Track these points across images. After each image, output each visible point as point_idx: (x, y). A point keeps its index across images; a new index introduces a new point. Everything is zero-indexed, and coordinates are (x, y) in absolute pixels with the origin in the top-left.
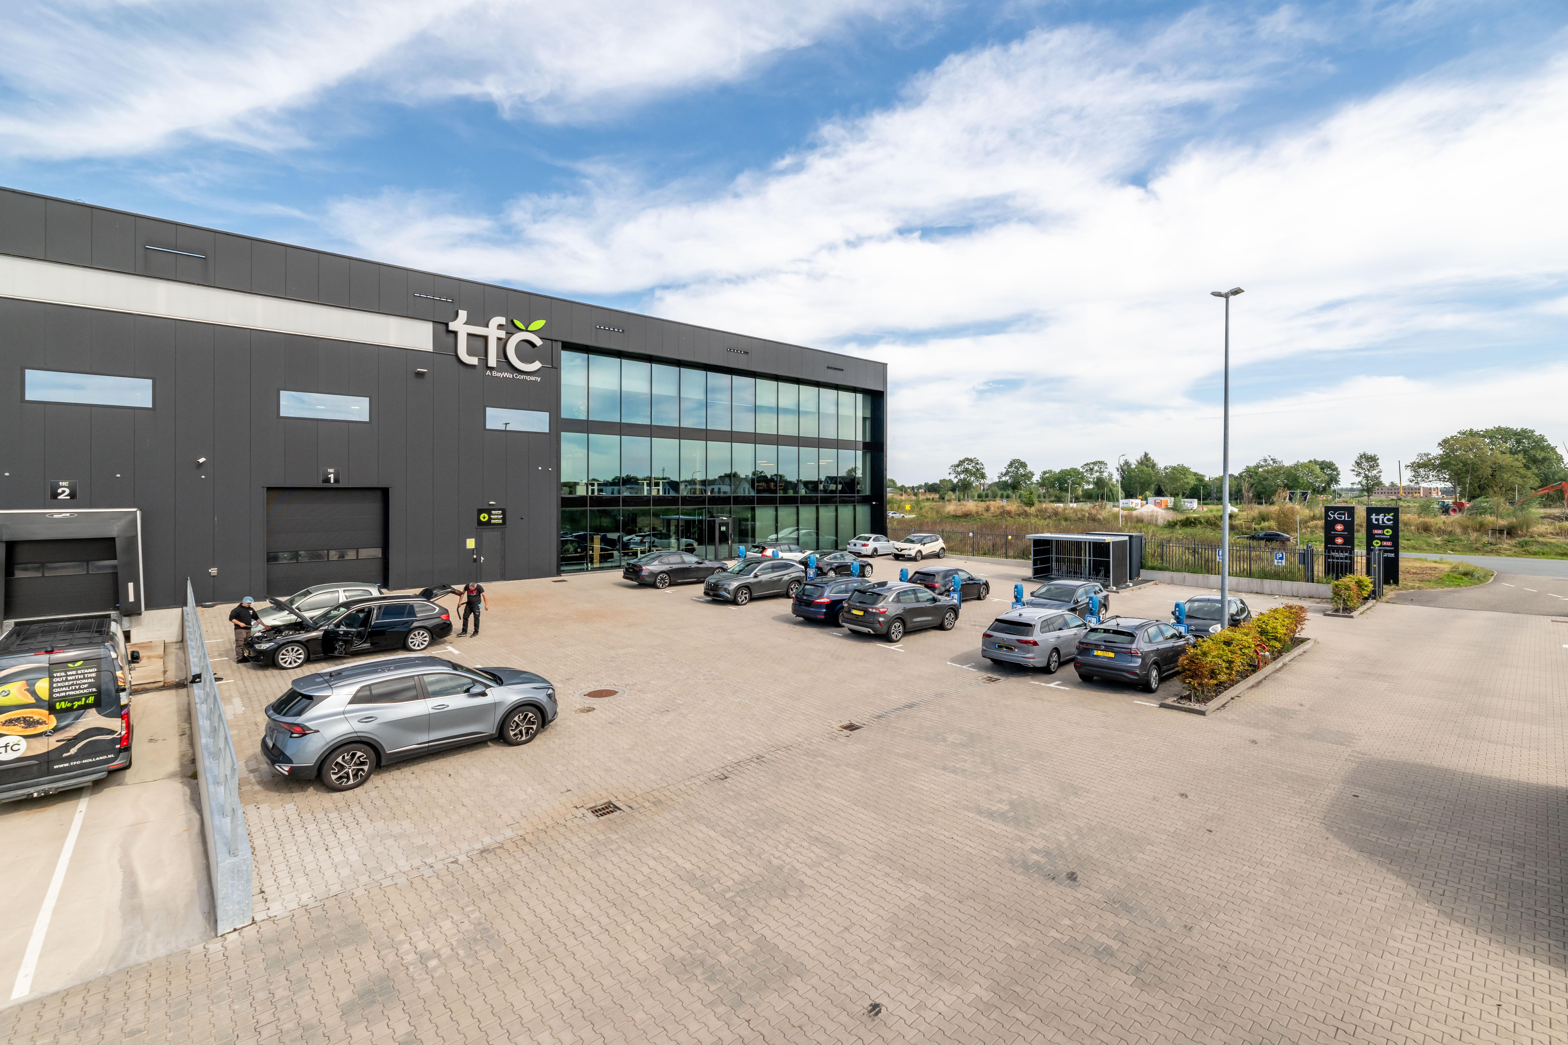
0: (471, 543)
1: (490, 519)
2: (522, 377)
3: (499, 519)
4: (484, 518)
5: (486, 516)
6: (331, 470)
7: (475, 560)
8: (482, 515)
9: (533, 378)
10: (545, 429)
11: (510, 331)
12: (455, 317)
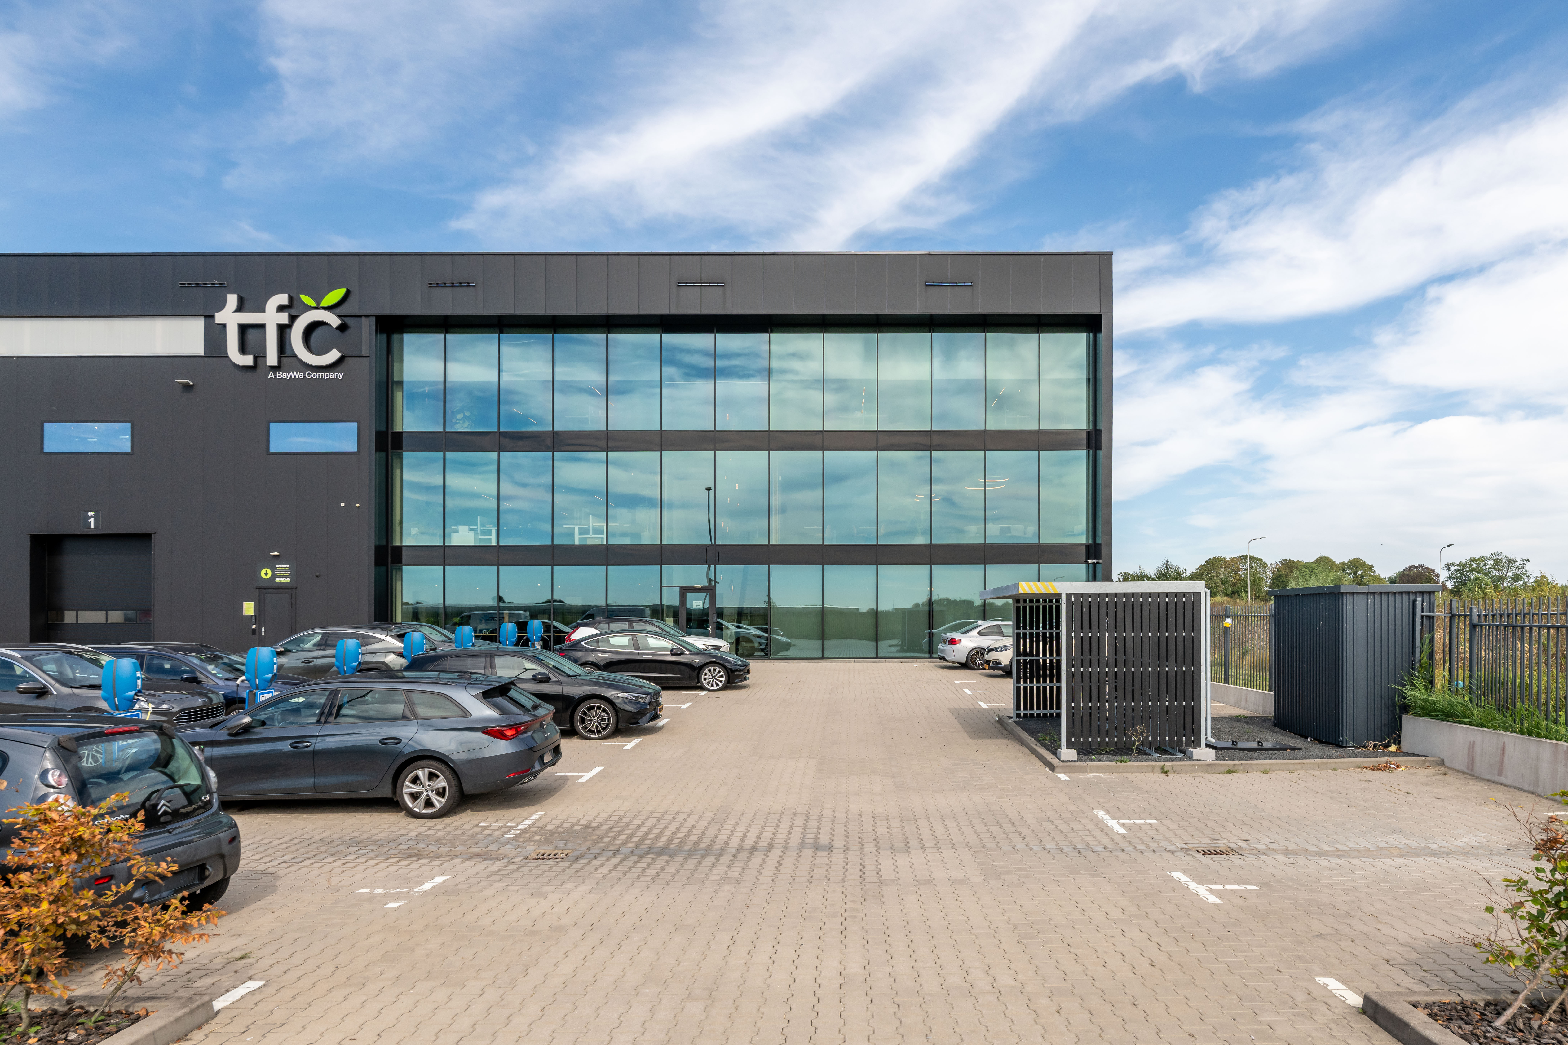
0: (249, 609)
1: (274, 576)
2: (317, 375)
3: (286, 577)
4: (266, 574)
5: (269, 571)
6: (91, 514)
7: (254, 631)
8: (263, 571)
9: (332, 375)
10: (352, 447)
11: (294, 312)
12: (222, 306)
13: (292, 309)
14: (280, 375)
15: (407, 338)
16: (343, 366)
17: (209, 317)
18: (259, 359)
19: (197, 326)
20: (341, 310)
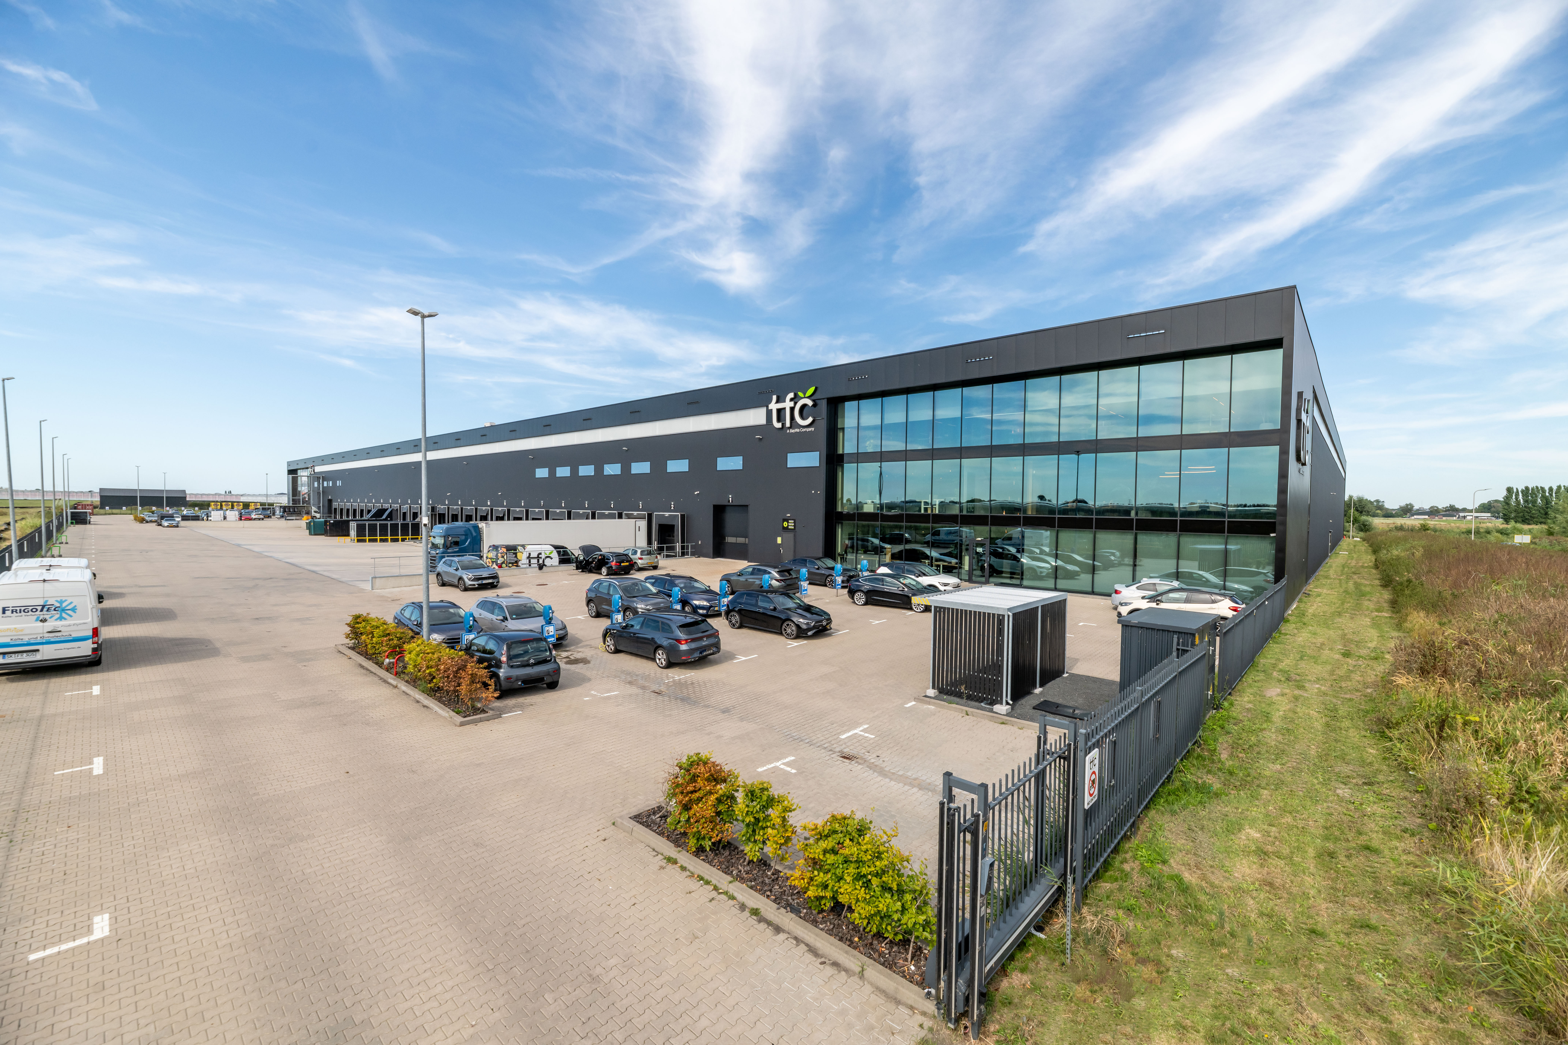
0: (779, 540)
1: (788, 525)
3: (792, 526)
4: (785, 525)
5: (786, 523)
6: (731, 496)
7: (779, 551)
9: (810, 429)
10: (817, 464)
11: (796, 400)
12: (770, 402)
13: (795, 399)
14: (792, 431)
15: (847, 403)
16: (814, 425)
17: (767, 407)
18: (783, 425)
19: (762, 411)
20: (813, 398)
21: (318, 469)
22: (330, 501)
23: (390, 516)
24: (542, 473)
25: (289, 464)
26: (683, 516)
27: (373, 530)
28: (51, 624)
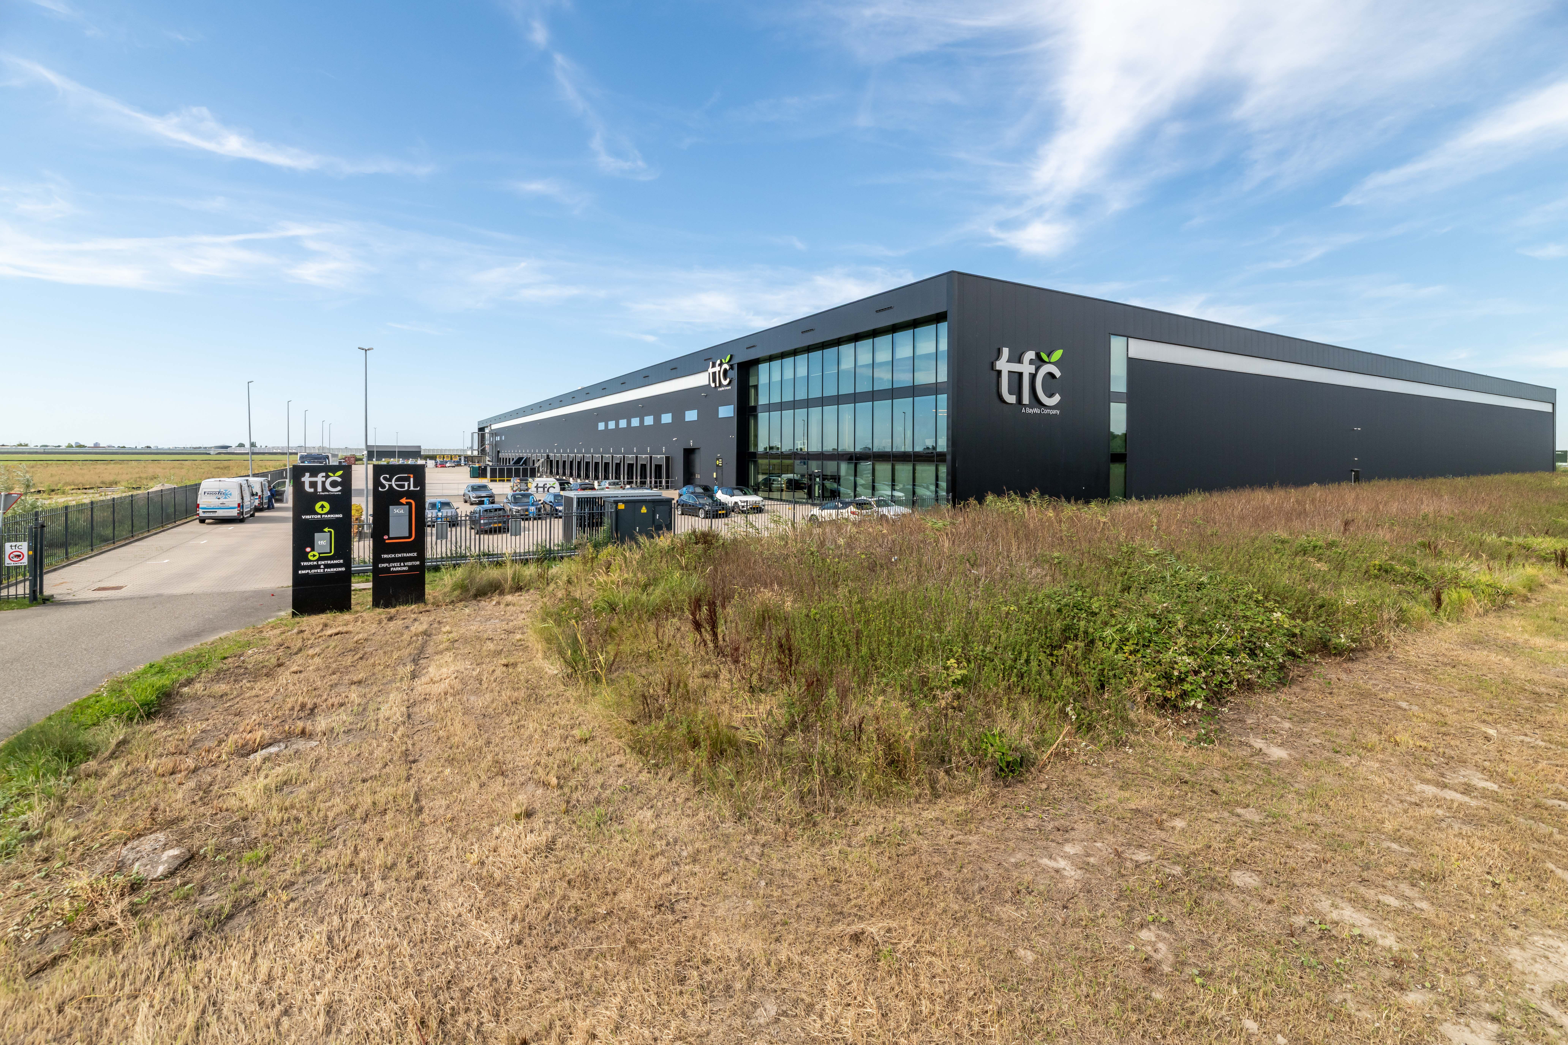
0: (715, 475)
3: (721, 464)
6: (691, 442)
9: (729, 388)
11: (721, 366)
12: (709, 367)
14: (720, 389)
15: (759, 365)
16: (731, 384)
18: (716, 385)
19: (706, 375)
20: (730, 363)
21: (494, 427)
22: (499, 452)
23: (525, 462)
24: (601, 426)
25: (479, 423)
26: (667, 459)
27: (502, 475)
28: (222, 500)
